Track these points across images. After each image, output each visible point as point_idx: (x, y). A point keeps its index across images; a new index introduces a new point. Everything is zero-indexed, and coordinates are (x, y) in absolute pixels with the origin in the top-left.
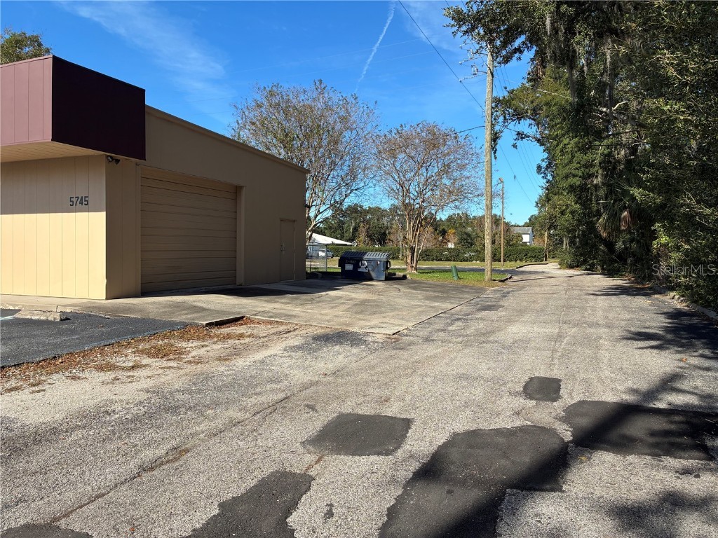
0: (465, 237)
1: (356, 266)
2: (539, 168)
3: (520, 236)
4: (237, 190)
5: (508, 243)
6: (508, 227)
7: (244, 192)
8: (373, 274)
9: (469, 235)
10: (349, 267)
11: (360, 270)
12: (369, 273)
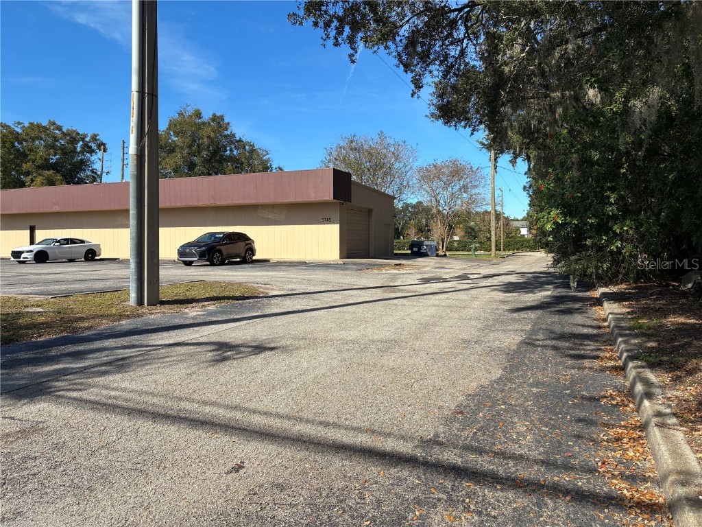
0: (470, 231)
1: (420, 249)
2: (525, 187)
3: (518, 229)
4: (370, 211)
5: (508, 236)
6: (508, 221)
7: (374, 211)
8: (429, 253)
9: (473, 229)
10: (415, 249)
11: (421, 251)
12: (426, 253)
